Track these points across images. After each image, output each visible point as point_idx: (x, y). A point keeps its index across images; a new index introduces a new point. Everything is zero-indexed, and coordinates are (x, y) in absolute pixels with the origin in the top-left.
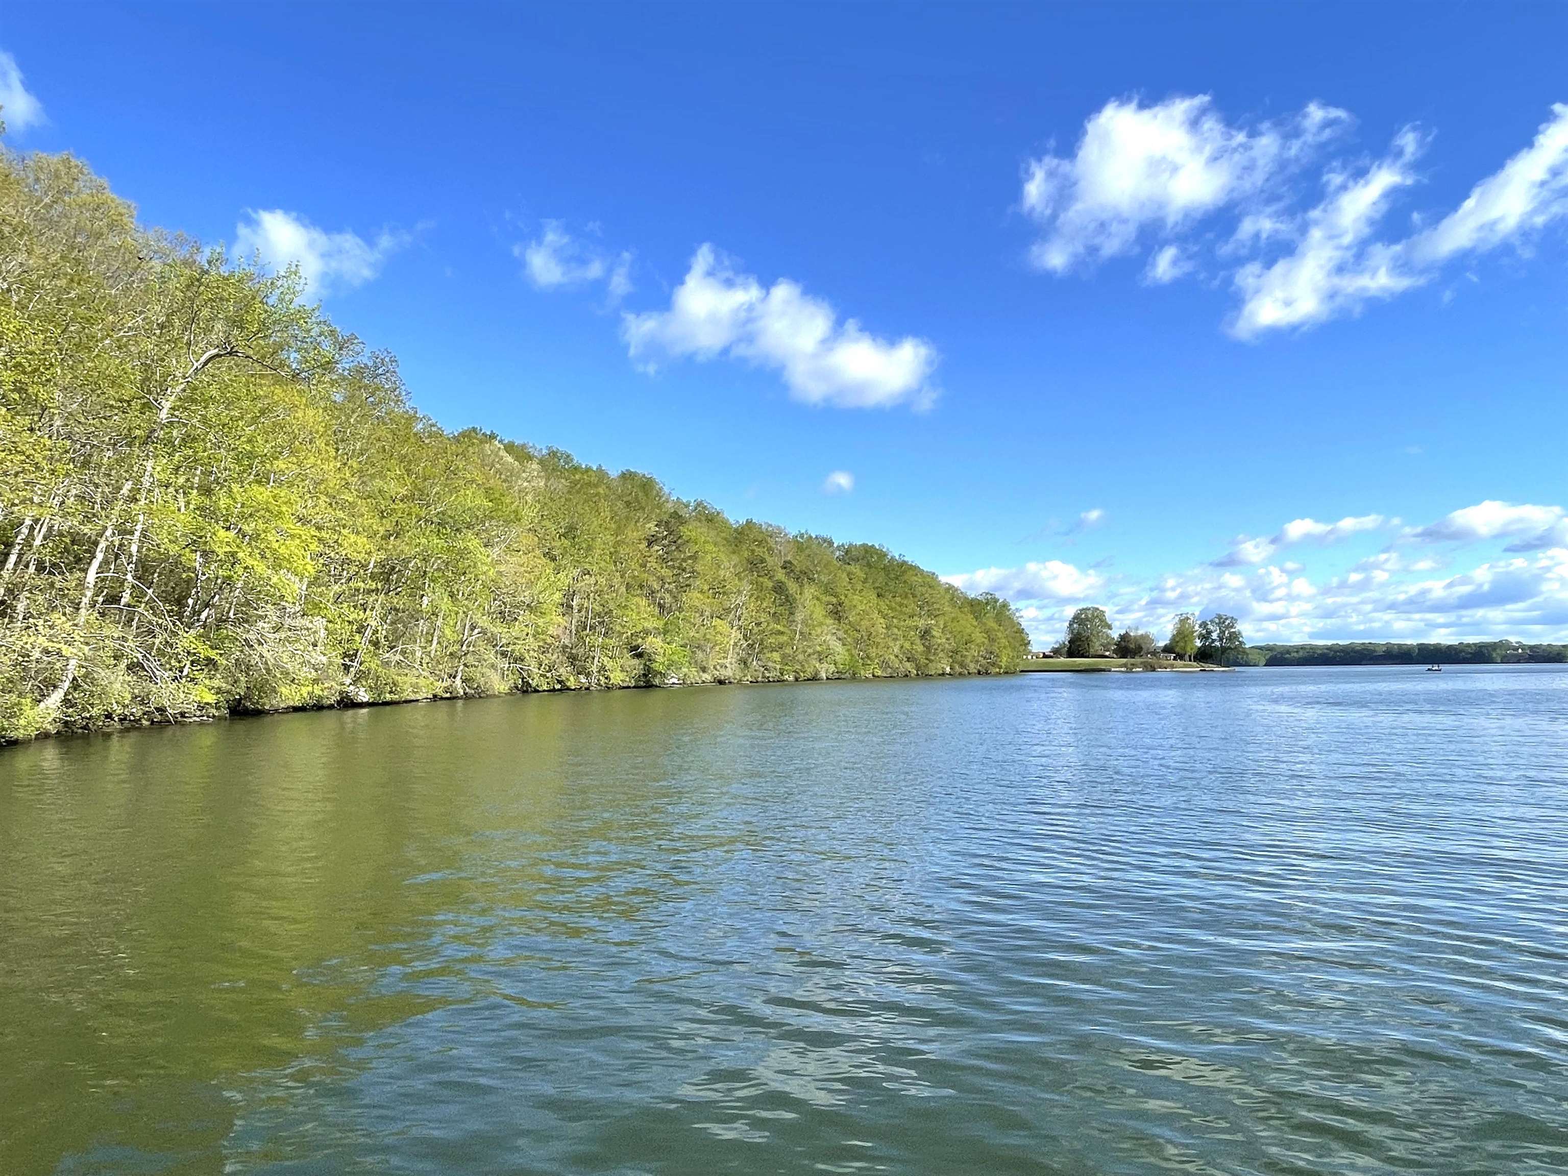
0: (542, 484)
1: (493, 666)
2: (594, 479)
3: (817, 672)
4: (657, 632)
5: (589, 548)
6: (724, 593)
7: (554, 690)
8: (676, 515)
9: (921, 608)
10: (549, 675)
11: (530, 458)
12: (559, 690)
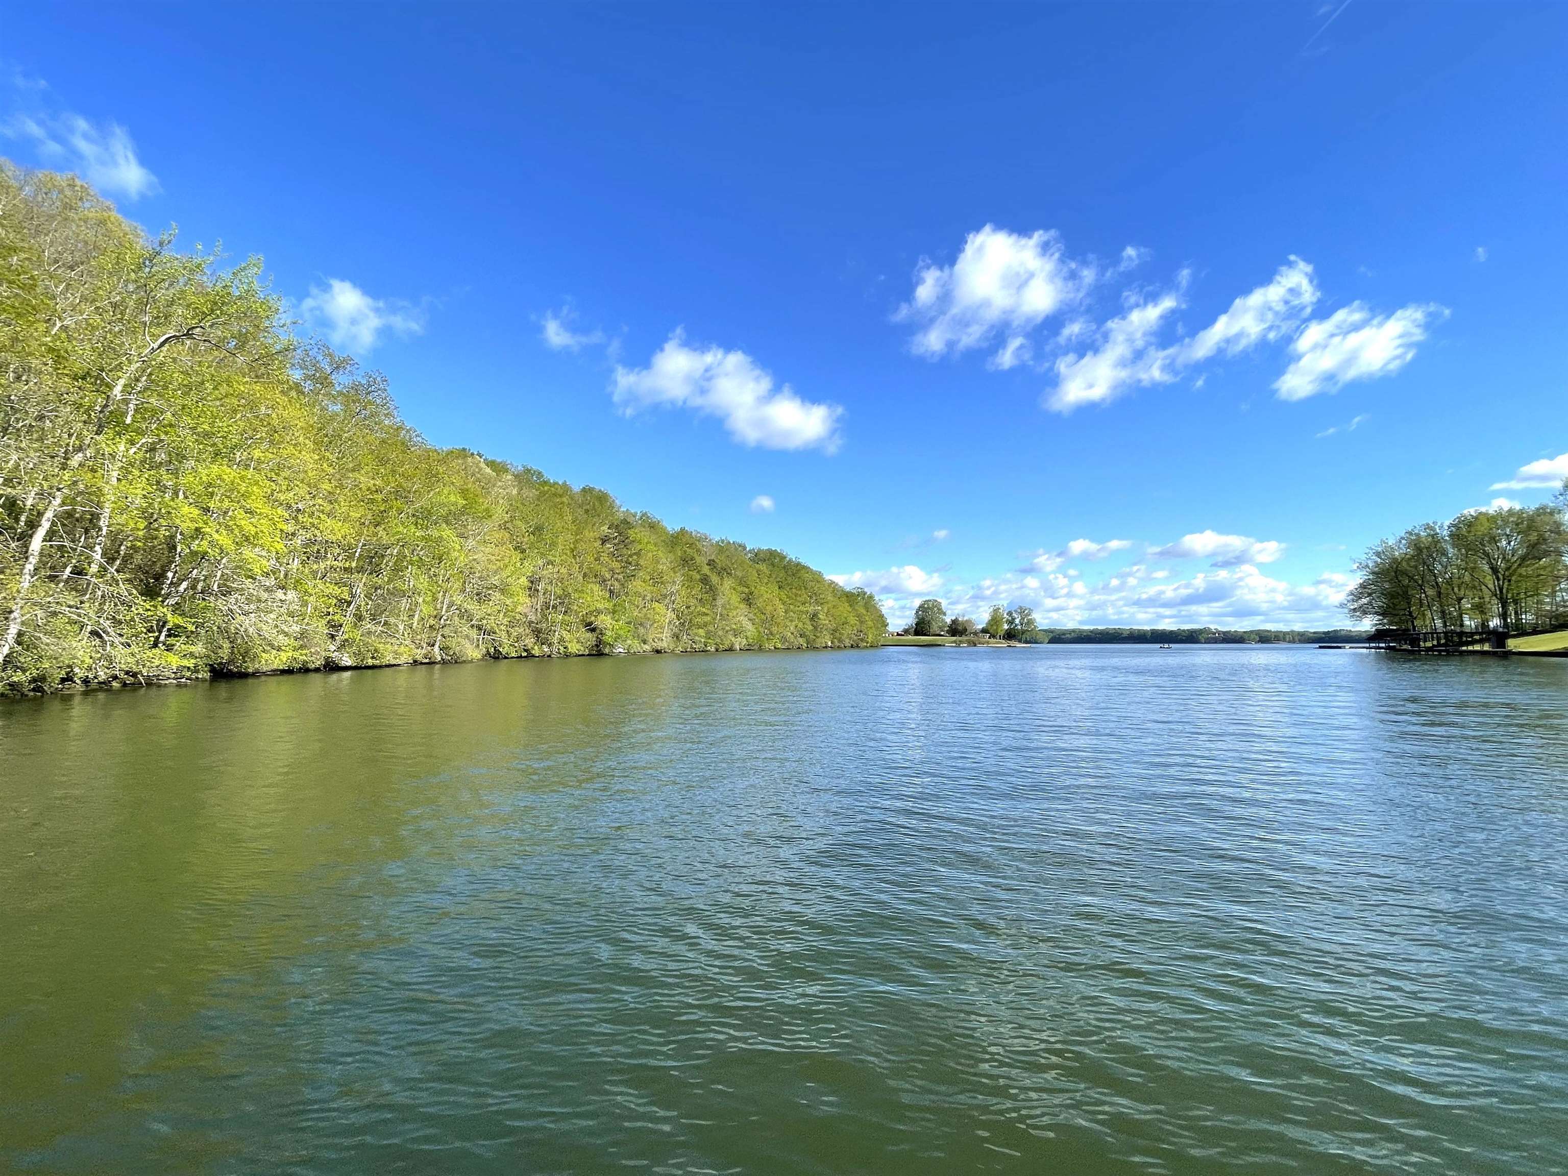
0: (515, 492)
1: (467, 637)
2: (560, 491)
3: (733, 645)
4: (608, 612)
5: (553, 544)
6: (662, 583)
7: (521, 657)
8: (625, 522)
9: (811, 597)
10: (516, 644)
11: (507, 471)
12: (525, 657)
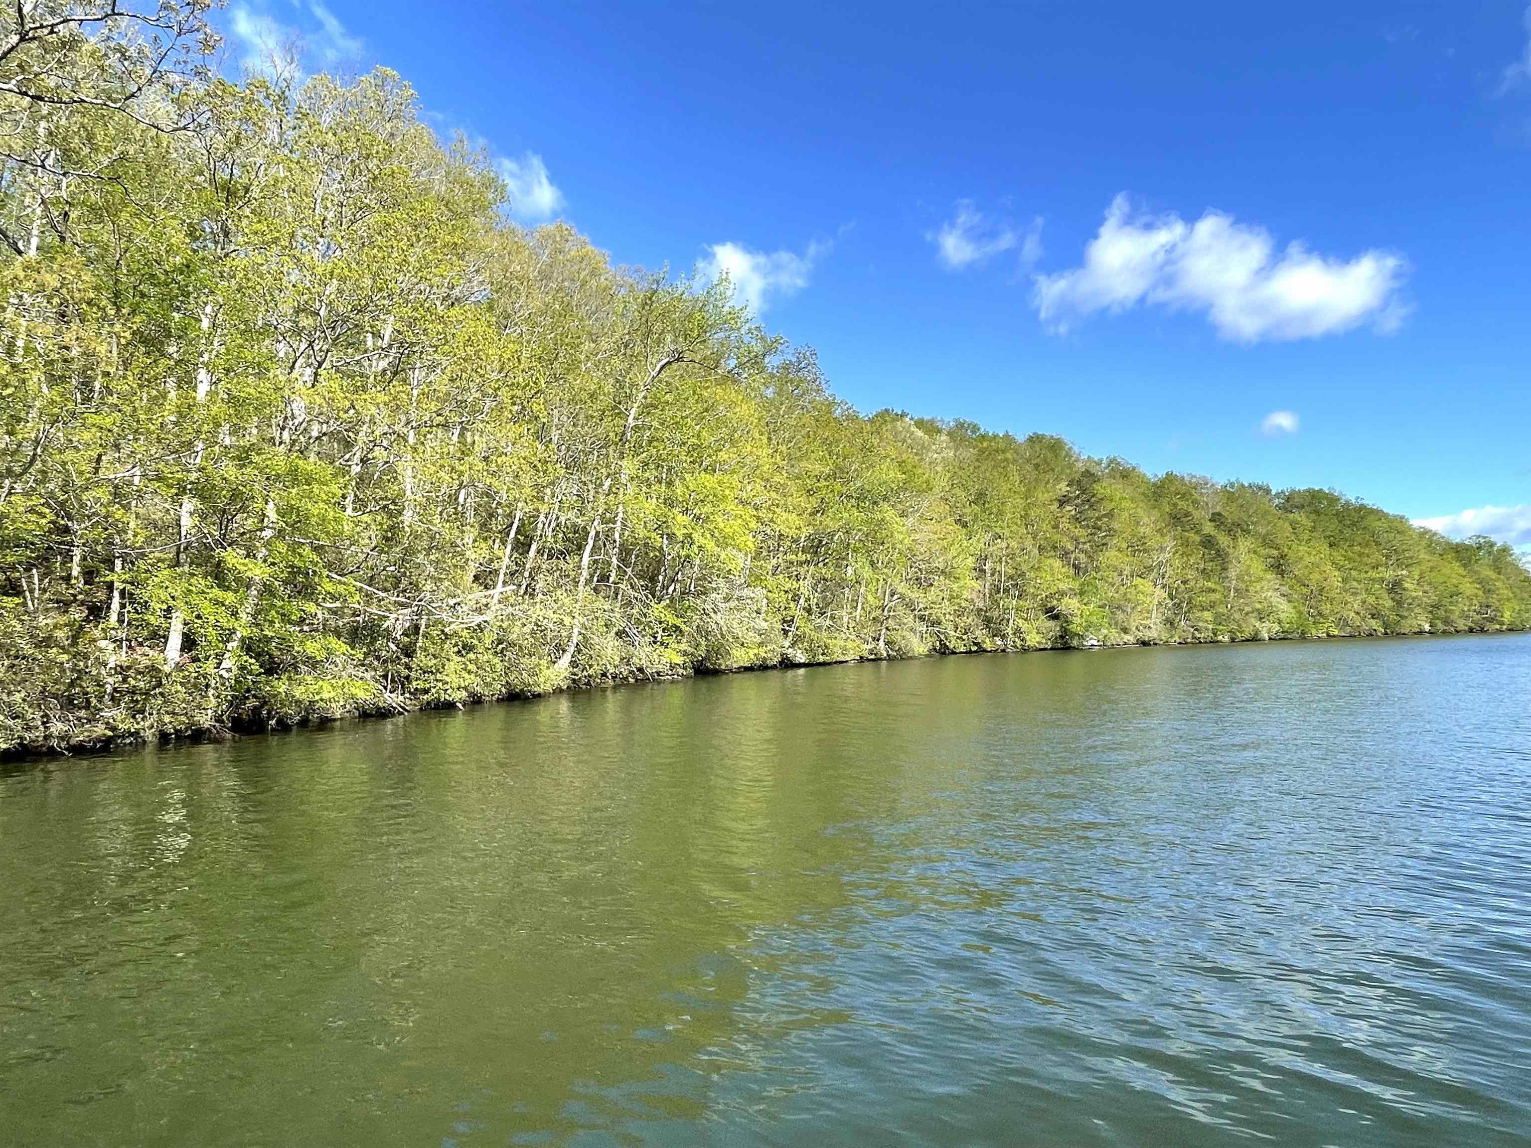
0: (951, 454)
1: (911, 629)
2: (1002, 445)
3: (1257, 632)
4: (1073, 593)
5: (1000, 513)
6: (1145, 551)
7: (970, 652)
8: (1087, 474)
9: (1388, 557)
10: (965, 637)
11: (939, 431)
12: (975, 652)
